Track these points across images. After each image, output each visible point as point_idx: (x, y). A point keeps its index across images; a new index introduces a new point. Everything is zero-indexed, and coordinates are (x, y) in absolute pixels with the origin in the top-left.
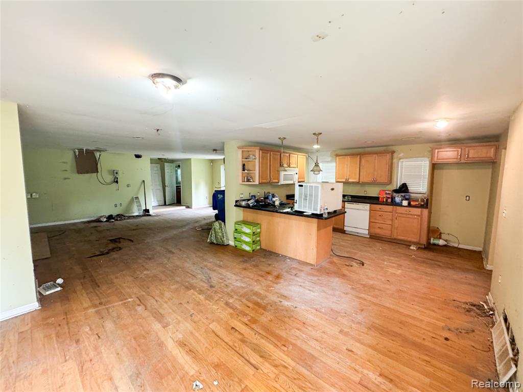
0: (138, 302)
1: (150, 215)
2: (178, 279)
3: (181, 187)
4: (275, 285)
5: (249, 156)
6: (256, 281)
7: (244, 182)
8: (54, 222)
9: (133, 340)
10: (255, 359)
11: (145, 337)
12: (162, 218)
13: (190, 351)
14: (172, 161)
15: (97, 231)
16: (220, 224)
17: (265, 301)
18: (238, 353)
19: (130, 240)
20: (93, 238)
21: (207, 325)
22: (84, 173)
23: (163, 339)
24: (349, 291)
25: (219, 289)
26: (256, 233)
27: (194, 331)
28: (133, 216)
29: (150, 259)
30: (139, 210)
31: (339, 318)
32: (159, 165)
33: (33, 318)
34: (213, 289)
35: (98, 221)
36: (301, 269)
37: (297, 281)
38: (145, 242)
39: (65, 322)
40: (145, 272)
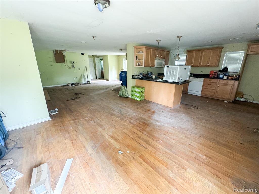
0: (90, 119)
1: (90, 84)
2: (107, 111)
3: (104, 70)
4: (152, 116)
5: (139, 51)
6: (143, 114)
7: (137, 66)
8: (49, 85)
9: (91, 134)
10: (145, 145)
11: (96, 133)
12: (95, 85)
13: (116, 139)
14: (98, 57)
15: (68, 90)
16: (124, 87)
17: (148, 122)
18: (137, 142)
19: (83, 94)
20: (67, 93)
21: (122, 130)
22: (59, 63)
23: (103, 134)
24: (190, 120)
25: (126, 116)
26: (142, 92)
27: (116, 132)
28: (83, 84)
29: (93, 102)
30: (85, 81)
31: (185, 131)
32: (92, 59)
33: (49, 123)
34: (123, 116)
35: (68, 85)
36: (165, 109)
37: (163, 114)
38: (90, 95)
39: (62, 125)
40: (92, 108)
